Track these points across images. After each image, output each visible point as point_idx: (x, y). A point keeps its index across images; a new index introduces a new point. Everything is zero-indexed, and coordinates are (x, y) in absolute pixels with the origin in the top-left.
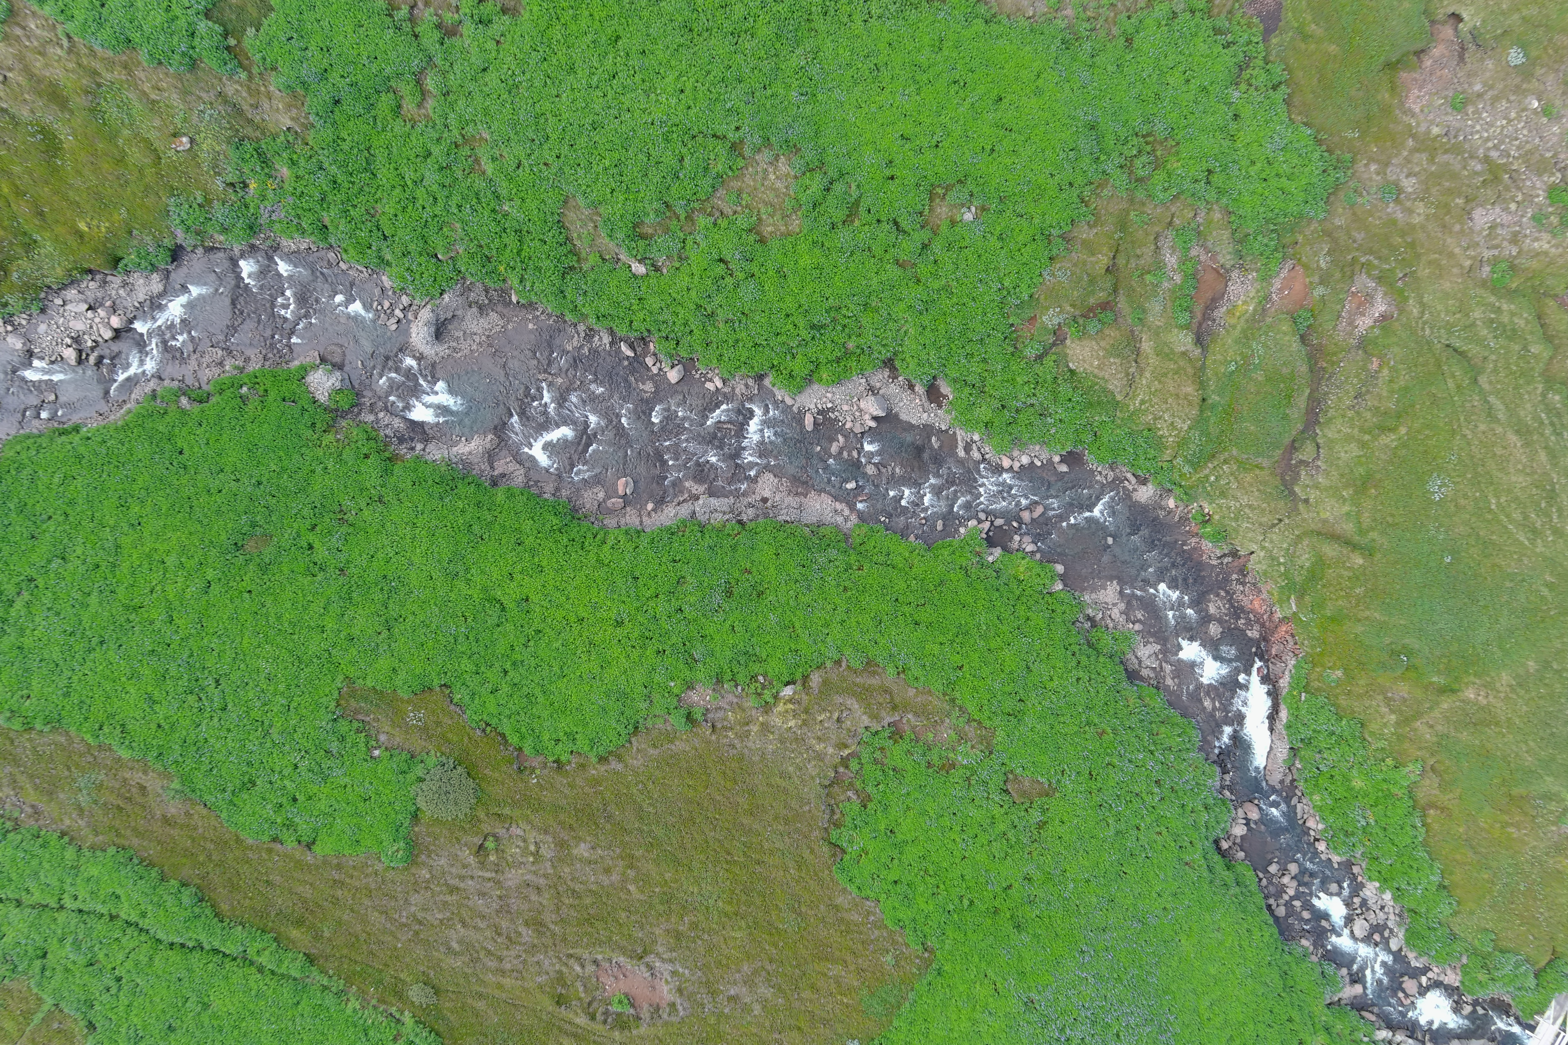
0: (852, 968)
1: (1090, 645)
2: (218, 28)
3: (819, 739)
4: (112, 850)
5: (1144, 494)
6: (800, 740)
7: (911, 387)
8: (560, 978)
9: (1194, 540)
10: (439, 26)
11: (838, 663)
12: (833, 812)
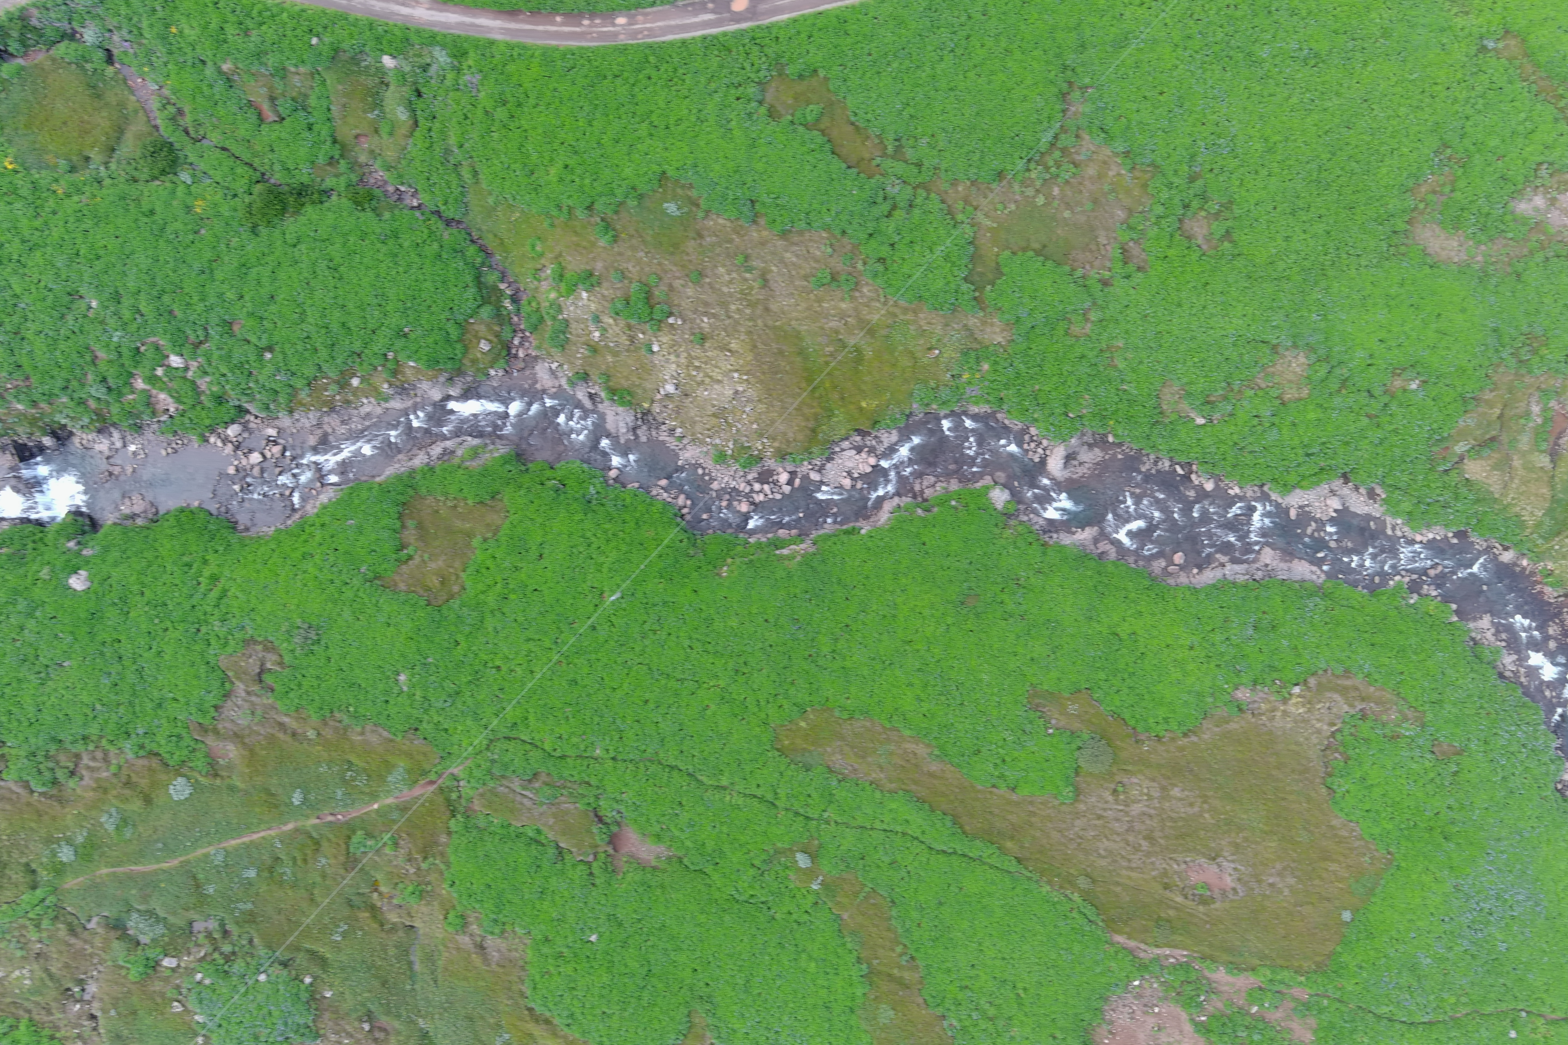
0: (1344, 865)
1: (1476, 656)
2: (973, 288)
3: (1318, 720)
4: (901, 792)
5: (1507, 557)
6: (1306, 721)
7: (1357, 488)
8: (1165, 873)
9: (1538, 587)
10: (1100, 281)
11: (1325, 671)
12: (1327, 767)
